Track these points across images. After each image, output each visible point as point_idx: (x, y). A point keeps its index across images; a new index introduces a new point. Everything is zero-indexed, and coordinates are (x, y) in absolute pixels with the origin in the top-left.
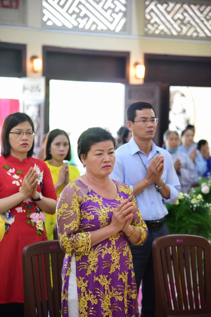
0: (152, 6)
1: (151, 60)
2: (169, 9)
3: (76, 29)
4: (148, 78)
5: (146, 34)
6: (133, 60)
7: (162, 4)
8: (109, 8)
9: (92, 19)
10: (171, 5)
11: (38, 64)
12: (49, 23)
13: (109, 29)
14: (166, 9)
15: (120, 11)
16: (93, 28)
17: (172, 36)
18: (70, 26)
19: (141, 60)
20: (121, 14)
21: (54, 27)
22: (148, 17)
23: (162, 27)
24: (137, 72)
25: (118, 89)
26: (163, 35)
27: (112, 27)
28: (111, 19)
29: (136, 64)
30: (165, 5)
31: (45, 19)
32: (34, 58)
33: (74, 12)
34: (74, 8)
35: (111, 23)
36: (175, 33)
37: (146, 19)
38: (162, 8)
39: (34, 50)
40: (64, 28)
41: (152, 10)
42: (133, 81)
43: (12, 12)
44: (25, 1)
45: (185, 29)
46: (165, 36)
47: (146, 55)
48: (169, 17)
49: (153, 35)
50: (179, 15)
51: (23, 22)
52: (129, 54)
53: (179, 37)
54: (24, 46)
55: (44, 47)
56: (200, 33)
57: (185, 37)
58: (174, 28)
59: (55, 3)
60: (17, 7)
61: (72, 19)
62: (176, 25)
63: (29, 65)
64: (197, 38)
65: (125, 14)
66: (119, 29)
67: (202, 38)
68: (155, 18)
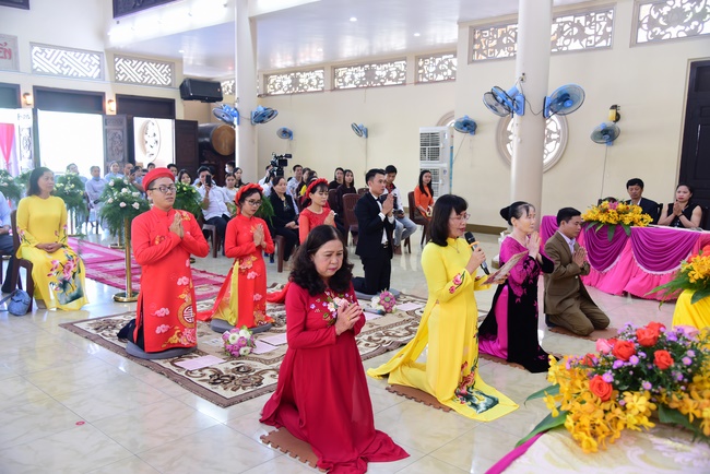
0: (120, 62)
1: (121, 99)
2: (133, 65)
3: (60, 75)
4: (119, 111)
5: (117, 81)
6: (107, 99)
7: (128, 61)
8: (87, 62)
10: (135, 62)
11: (30, 99)
12: (39, 70)
13: (87, 76)
14: (131, 65)
15: (96, 64)
16: (75, 74)
17: (137, 83)
19: (114, 99)
20: (96, 66)
21: (43, 73)
22: (117, 69)
23: (129, 76)
24: (111, 107)
25: (97, 119)
26: (129, 83)
27: (90, 75)
28: (89, 70)
29: (110, 101)
30: (130, 62)
31: (35, 67)
32: (27, 94)
33: (58, 63)
34: (58, 60)
35: (89, 72)
36: (139, 81)
38: (128, 64)
39: (26, 88)
40: (50, 74)
41: (120, 65)
42: (108, 113)
43: (6, 61)
44: (16, 54)
45: (147, 79)
46: (132, 83)
47: (117, 95)
48: (134, 70)
49: (123, 81)
50: (141, 69)
51: (16, 68)
52: (104, 93)
53: (141, 84)
54: (18, 86)
55: (34, 87)
56: (158, 82)
57: (146, 84)
58: (139, 78)
59: (42, 56)
60: (10, 58)
61: (57, 68)
62: (139, 76)
63: (23, 99)
64: (156, 85)
65: (99, 66)
66: (95, 76)
67: (159, 86)
68: (123, 70)
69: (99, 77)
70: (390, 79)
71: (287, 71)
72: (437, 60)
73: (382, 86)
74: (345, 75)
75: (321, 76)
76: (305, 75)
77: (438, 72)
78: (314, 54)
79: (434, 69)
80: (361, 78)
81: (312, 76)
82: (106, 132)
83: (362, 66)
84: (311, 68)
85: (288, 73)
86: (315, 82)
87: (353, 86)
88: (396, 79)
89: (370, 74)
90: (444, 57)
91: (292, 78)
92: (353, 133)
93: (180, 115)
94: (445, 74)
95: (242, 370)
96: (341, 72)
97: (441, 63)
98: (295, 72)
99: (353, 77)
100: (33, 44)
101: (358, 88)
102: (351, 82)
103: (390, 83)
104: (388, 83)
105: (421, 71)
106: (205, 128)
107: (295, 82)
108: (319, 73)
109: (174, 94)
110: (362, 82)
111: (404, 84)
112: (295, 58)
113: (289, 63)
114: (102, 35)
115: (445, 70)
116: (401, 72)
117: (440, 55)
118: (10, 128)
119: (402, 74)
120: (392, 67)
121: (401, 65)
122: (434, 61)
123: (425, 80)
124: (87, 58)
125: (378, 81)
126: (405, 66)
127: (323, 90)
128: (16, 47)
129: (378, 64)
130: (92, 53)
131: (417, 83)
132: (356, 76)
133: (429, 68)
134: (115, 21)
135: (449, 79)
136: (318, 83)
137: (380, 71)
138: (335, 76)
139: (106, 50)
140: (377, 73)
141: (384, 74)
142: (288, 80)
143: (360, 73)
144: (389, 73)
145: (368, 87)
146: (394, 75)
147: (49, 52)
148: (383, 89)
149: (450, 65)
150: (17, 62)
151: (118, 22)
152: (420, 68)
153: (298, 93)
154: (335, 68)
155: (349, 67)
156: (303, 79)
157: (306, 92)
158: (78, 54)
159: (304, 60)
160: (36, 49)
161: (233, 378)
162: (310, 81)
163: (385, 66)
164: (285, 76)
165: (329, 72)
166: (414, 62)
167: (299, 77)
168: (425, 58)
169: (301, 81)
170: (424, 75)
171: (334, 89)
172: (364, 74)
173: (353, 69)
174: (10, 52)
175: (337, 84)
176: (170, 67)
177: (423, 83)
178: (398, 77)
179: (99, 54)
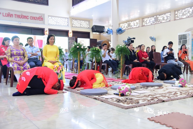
0: (74, 21)
4: (73, 36)
5: (73, 27)
6: (70, 32)
9: (60, 23)
10: (78, 21)
11: (47, 33)
12: (50, 24)
13: (64, 25)
16: (60, 25)
17: (78, 27)
18: (55, 24)
19: (72, 32)
20: (67, 22)
21: (51, 25)
23: (76, 25)
24: (71, 35)
25: (67, 38)
26: (76, 27)
28: (64, 23)
29: (70, 33)
31: (49, 23)
32: (47, 31)
33: (56, 22)
34: (56, 21)
36: (79, 27)
37: (72, 23)
38: (76, 21)
39: (47, 29)
40: (53, 25)
42: (70, 36)
43: (41, 22)
44: (44, 19)
45: (81, 26)
46: (77, 27)
47: (73, 31)
48: (78, 23)
49: (74, 27)
50: (80, 23)
51: (44, 23)
52: (69, 30)
54: (44, 29)
55: (49, 29)
56: (85, 27)
57: (81, 27)
59: (51, 20)
60: (43, 20)
61: (55, 23)
62: (79, 25)
63: (45, 33)
64: (84, 28)
66: (66, 25)
67: (85, 28)
68: (74, 23)
69: (67, 25)
70: (164, 20)
71: (126, 22)
72: (183, 11)
73: (161, 22)
74: (147, 21)
75: (138, 22)
76: (132, 22)
77: (183, 15)
78: (136, 14)
79: (182, 14)
80: (153, 21)
81: (135, 22)
82: (69, 42)
83: (153, 17)
84: (135, 20)
85: (127, 23)
86: (136, 24)
87: (150, 24)
88: (167, 20)
89: (156, 19)
90: (186, 9)
91: (128, 24)
92: (150, 40)
93: (91, 37)
94: (187, 15)
95: (129, 99)
96: (145, 20)
97: (184, 12)
98: (129, 22)
99: (150, 21)
100: (49, 16)
101: (152, 24)
102: (149, 23)
103: (164, 21)
104: (163, 21)
105: (176, 16)
106: (99, 42)
107: (129, 25)
108: (137, 21)
109: (90, 30)
110: (153, 22)
111: (170, 21)
112: (129, 16)
113: (127, 18)
114: (69, 13)
115: (187, 14)
116: (168, 17)
117: (184, 9)
118: (41, 41)
119: (168, 18)
120: (165, 16)
121: (168, 14)
122: (182, 11)
123: (178, 18)
124: (64, 20)
125: (159, 21)
126: (170, 15)
127: (139, 27)
128: (44, 17)
129: (159, 15)
130: (65, 18)
131: (175, 20)
132: (151, 21)
133: (179, 14)
134: (73, 7)
135: (188, 17)
136: (137, 25)
137: (160, 18)
138: (143, 21)
139: (70, 17)
140: (159, 19)
141: (162, 18)
142: (126, 25)
143: (153, 19)
144: (164, 18)
145: (156, 24)
146: (166, 18)
147: (53, 18)
148: (161, 24)
149: (189, 12)
150: (44, 22)
151: (73, 8)
152: (176, 15)
153: (130, 29)
154: (143, 19)
155: (149, 18)
156: (132, 24)
157: (133, 28)
158: (62, 18)
159: (132, 17)
160: (50, 17)
161: (126, 101)
162: (134, 24)
163: (162, 16)
164: (126, 24)
165: (141, 20)
166: (173, 13)
167: (130, 23)
168: (178, 10)
169: (131, 24)
170: (177, 17)
171: (143, 26)
172: (154, 20)
173: (150, 18)
174: (42, 18)
175: (144, 24)
176: (89, 22)
177: (177, 20)
178: (167, 19)
179: (68, 18)
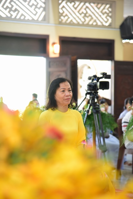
0: (64, 4)
2: (76, 6)
3: (9, 19)
4: (62, 53)
5: (60, 23)
6: (51, 41)
7: (71, 3)
8: (33, 4)
9: (21, 12)
10: (77, 3)
13: (33, 19)
14: (73, 6)
15: (41, 7)
16: (22, 18)
17: (78, 24)
19: (57, 41)
20: (42, 9)
22: (61, 11)
23: (71, 18)
24: (54, 50)
26: (71, 24)
27: (36, 18)
28: (35, 13)
29: (54, 44)
30: (73, 3)
33: (7, 7)
35: (35, 15)
36: (81, 23)
37: (59, 13)
38: (71, 5)
41: (63, 7)
42: (52, 55)
45: (88, 20)
46: (74, 24)
47: (60, 38)
48: (76, 11)
49: (65, 24)
50: (83, 10)
52: (48, 36)
53: (83, 25)
56: (98, 24)
57: (88, 25)
58: (80, 19)
61: (6, 12)
62: (81, 17)
64: (97, 26)
65: (45, 9)
66: (40, 19)
67: (99, 26)
68: (66, 12)
69: (45, 19)
82: (49, 74)
93: (119, 55)
109: (113, 35)
176: (110, 7)
